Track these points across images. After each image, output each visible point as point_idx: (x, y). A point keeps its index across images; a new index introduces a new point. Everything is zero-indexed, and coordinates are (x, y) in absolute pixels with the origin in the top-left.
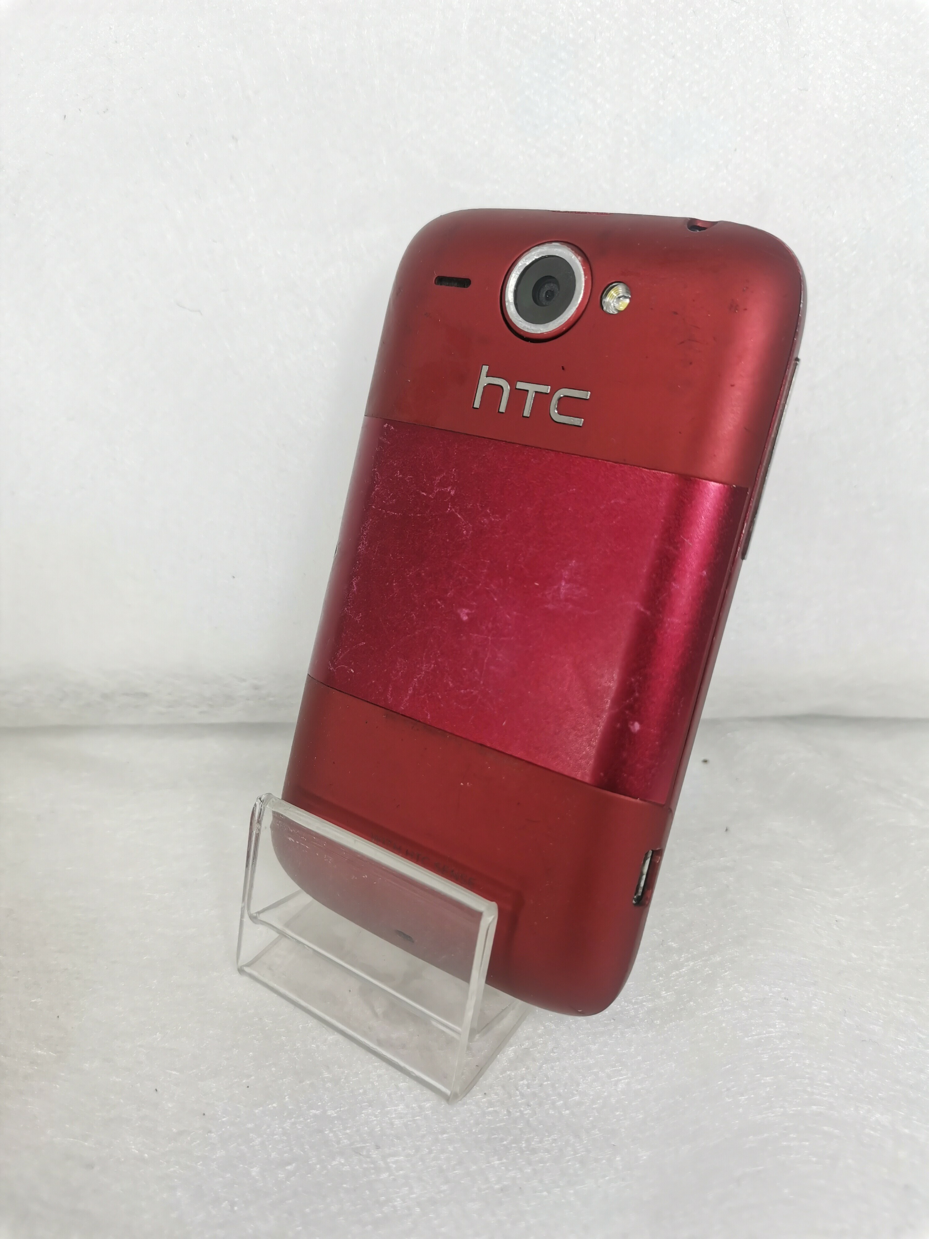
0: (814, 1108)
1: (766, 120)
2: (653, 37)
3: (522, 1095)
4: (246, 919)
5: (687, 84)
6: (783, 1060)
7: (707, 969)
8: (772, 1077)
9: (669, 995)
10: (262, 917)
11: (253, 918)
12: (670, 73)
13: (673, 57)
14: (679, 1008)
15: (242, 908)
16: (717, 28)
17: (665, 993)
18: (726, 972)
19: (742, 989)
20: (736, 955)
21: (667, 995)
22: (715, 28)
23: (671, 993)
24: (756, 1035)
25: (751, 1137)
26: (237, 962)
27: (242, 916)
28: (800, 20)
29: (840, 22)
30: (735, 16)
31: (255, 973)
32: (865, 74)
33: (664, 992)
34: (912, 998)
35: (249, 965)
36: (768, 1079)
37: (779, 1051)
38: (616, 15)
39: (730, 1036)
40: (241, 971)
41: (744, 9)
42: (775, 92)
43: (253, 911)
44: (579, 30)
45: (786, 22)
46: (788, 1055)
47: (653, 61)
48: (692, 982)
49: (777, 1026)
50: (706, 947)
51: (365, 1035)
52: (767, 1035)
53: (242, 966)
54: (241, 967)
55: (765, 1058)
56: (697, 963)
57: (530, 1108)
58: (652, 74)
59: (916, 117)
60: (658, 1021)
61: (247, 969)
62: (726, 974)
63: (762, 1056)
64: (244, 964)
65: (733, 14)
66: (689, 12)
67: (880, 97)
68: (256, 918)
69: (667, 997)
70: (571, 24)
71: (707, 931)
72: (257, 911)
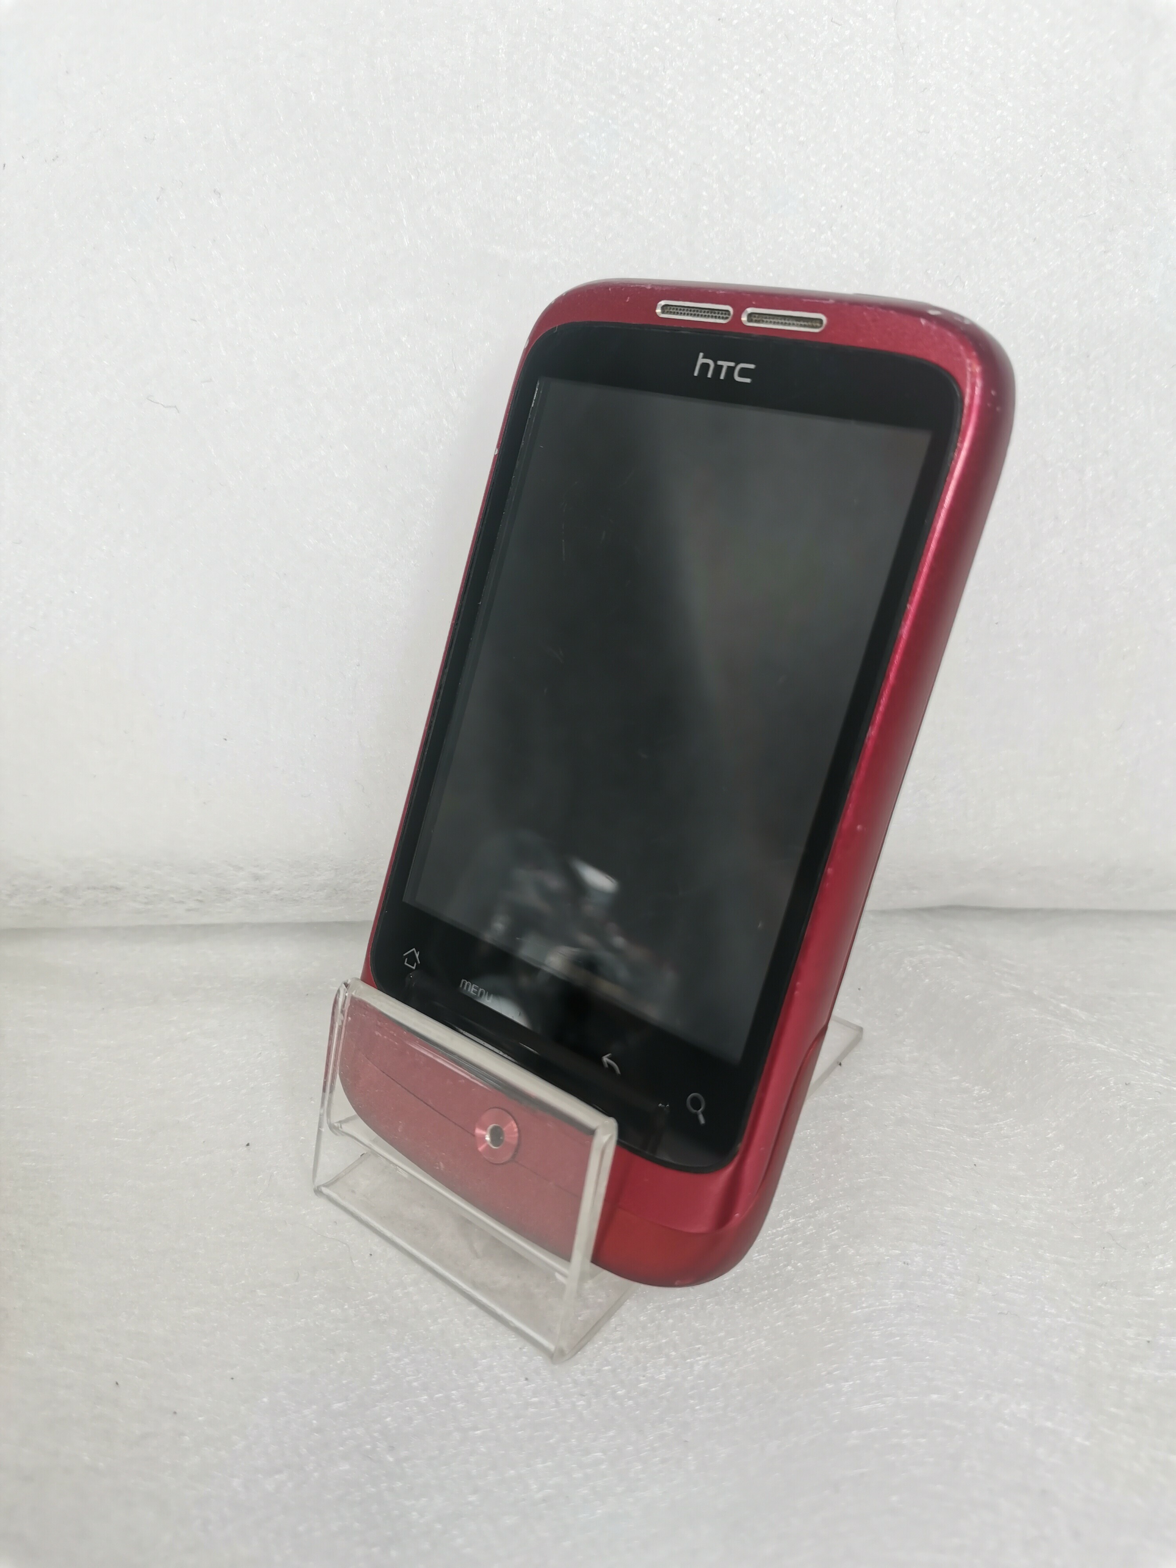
0: (934, 1397)
1: (878, 170)
2: (736, 67)
3: (576, 1383)
4: (325, 1129)
5: (780, 125)
6: (898, 1338)
7: (811, 1227)
8: (883, 1359)
9: (763, 1257)
10: (346, 1128)
11: (332, 1127)
12: (758, 111)
13: (762, 92)
14: (773, 1274)
15: (320, 1115)
16: (814, 56)
17: (758, 1256)
18: (833, 1230)
19: (852, 1251)
20: (847, 1210)
21: (761, 1258)
22: (812, 56)
23: (765, 1255)
24: (866, 1307)
25: (854, 1432)
26: (314, 1181)
27: (320, 1126)
28: (918, 46)
29: (967, 49)
30: (836, 40)
31: (334, 1195)
32: (999, 112)
33: (756, 1255)
34: (1065, 1258)
35: (327, 1185)
36: (879, 1362)
37: (893, 1328)
38: (690, 40)
39: (835, 1308)
40: (318, 1191)
41: (847, 32)
42: (889, 134)
43: (335, 1120)
44: (644, 58)
45: (901, 48)
46: (905, 1332)
47: (737, 97)
48: (791, 1242)
49: (893, 1297)
50: (811, 1201)
51: (460, 1275)
52: (880, 1307)
53: (321, 1186)
54: (318, 1187)
55: (876, 1336)
56: (799, 1220)
57: (584, 1397)
58: (736, 113)
59: (1063, 165)
60: (748, 1289)
61: (325, 1190)
62: (833, 1233)
63: (873, 1333)
64: (322, 1183)
65: (835, 39)
66: (780, 36)
67: (1018, 141)
68: (337, 1128)
69: (760, 1260)
70: (634, 50)
71: (813, 1182)
72: (338, 1120)
